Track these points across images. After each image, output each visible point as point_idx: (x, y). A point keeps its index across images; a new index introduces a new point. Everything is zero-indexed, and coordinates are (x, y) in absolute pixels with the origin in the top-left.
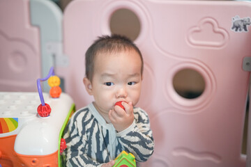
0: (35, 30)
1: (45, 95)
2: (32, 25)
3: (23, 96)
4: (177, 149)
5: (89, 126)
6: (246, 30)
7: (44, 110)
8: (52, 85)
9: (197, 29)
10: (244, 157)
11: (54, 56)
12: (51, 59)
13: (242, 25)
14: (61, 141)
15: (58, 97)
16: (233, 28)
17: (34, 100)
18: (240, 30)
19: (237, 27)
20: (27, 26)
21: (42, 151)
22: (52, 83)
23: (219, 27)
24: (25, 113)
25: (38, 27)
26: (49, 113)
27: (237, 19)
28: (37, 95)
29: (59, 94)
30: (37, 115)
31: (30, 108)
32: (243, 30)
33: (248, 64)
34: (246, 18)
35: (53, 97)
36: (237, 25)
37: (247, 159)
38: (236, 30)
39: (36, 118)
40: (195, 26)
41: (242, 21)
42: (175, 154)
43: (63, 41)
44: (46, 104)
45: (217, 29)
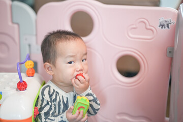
0: (16, 26)
1: (23, 75)
2: (13, 23)
3: (6, 75)
4: (119, 114)
5: (54, 97)
6: (168, 28)
7: (22, 86)
8: (28, 67)
9: (134, 26)
10: (167, 119)
11: (30, 46)
12: (27, 47)
13: (166, 24)
14: (35, 109)
15: (32, 76)
16: (159, 26)
17: (15, 78)
18: (165, 28)
19: (162, 26)
20: (10, 23)
21: (20, 116)
22: (28, 65)
23: (150, 26)
24: (8, 88)
25: (18, 24)
26: (26, 88)
27: (162, 20)
28: (17, 75)
29: (33, 74)
30: (17, 90)
31: (11, 84)
32: (167, 28)
33: (170, 52)
34: (168, 19)
35: (29, 76)
36: (162, 24)
37: (170, 120)
38: (162, 28)
39: (16, 91)
40: (133, 25)
41: (166, 21)
42: (118, 117)
43: (36, 35)
44: (23, 81)
45: (149, 27)
